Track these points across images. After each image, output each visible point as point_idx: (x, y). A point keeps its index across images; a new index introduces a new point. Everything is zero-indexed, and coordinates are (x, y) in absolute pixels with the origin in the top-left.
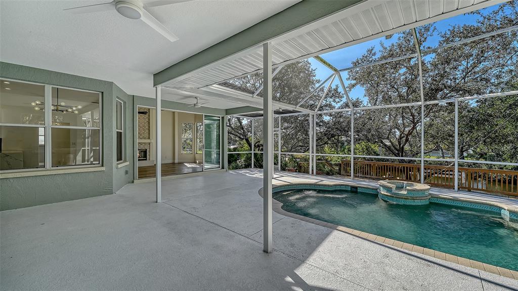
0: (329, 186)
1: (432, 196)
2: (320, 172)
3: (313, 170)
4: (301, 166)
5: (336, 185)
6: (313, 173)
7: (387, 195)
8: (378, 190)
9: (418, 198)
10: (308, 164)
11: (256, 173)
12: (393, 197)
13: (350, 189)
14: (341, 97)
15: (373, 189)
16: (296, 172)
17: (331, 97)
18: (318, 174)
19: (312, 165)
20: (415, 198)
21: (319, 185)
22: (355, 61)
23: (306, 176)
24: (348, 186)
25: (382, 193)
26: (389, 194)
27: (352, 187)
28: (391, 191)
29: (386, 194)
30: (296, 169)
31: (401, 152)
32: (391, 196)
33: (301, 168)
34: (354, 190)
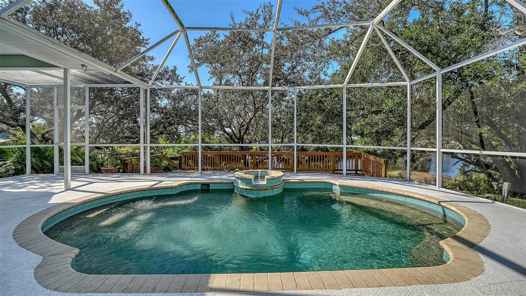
0: (172, 188)
1: (285, 182)
2: (157, 168)
3: (145, 167)
4: (127, 164)
5: (181, 186)
6: (145, 172)
7: (246, 189)
8: (235, 184)
9: (276, 187)
10: (139, 160)
11: (32, 184)
12: (253, 190)
13: (200, 188)
14: (180, 81)
15: (227, 183)
16: (119, 172)
17: (168, 80)
18: (152, 172)
19: (145, 160)
20: (274, 188)
21: (157, 189)
22: (198, 38)
23: (136, 176)
24: (198, 183)
25: (241, 186)
26: (249, 188)
27: (203, 184)
28: (251, 183)
29: (245, 187)
30: (119, 168)
31: (241, 140)
32: (250, 190)
33: (126, 167)
34: (205, 189)
